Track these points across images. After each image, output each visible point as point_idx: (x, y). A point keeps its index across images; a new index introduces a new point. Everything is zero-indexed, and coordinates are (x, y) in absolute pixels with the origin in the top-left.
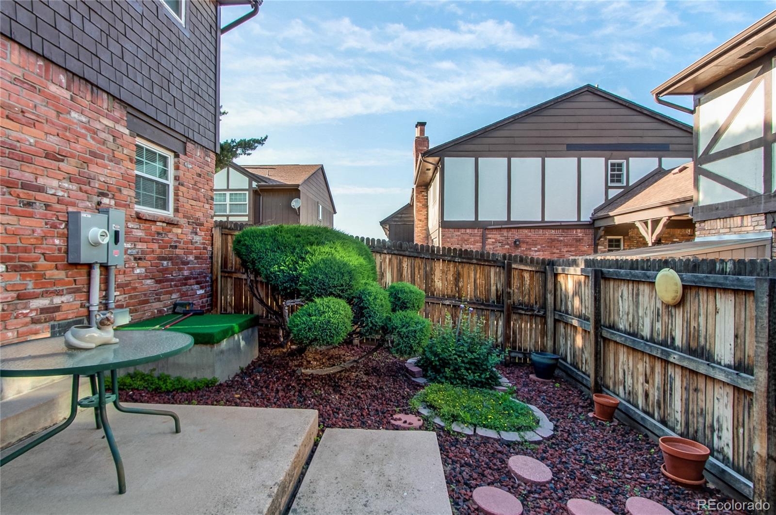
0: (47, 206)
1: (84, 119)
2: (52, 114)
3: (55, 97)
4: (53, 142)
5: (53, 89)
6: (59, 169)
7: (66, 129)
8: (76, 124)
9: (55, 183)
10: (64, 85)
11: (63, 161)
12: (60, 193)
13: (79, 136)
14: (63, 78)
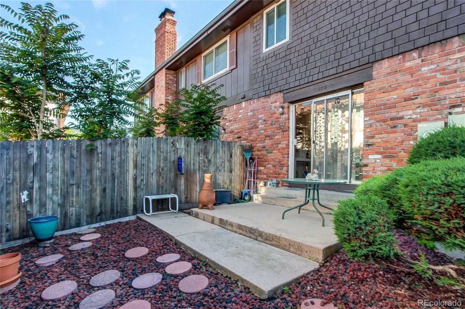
0: (405, 125)
1: (433, 67)
2: (408, 77)
3: (409, 68)
4: (409, 91)
5: (408, 64)
6: (414, 104)
7: (418, 80)
8: (427, 73)
9: (410, 112)
10: (417, 57)
11: (417, 98)
12: (414, 116)
13: (429, 78)
14: (415, 55)
